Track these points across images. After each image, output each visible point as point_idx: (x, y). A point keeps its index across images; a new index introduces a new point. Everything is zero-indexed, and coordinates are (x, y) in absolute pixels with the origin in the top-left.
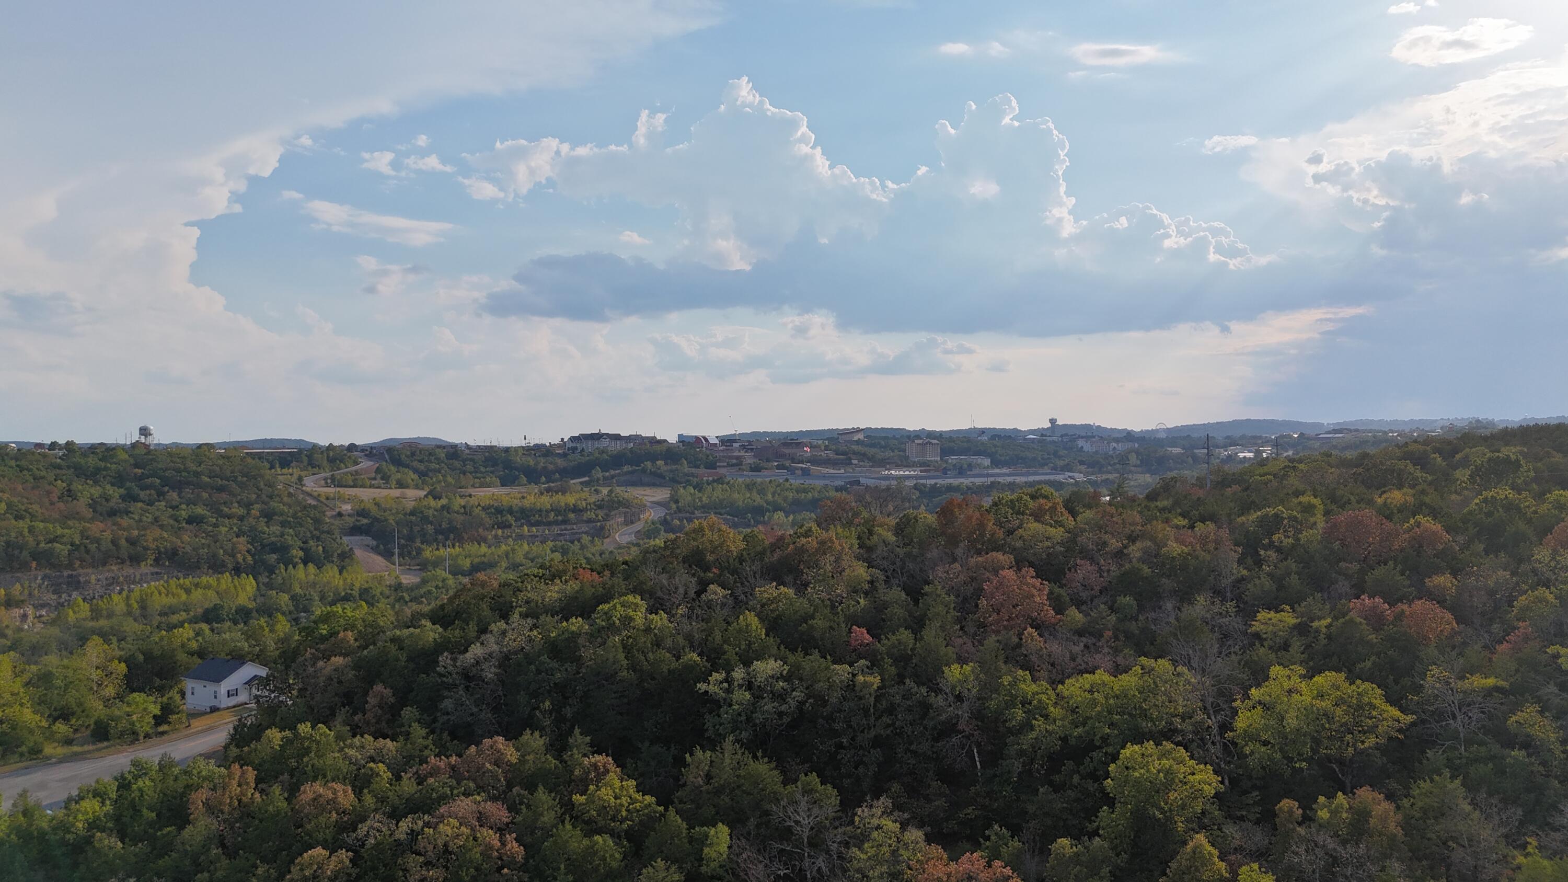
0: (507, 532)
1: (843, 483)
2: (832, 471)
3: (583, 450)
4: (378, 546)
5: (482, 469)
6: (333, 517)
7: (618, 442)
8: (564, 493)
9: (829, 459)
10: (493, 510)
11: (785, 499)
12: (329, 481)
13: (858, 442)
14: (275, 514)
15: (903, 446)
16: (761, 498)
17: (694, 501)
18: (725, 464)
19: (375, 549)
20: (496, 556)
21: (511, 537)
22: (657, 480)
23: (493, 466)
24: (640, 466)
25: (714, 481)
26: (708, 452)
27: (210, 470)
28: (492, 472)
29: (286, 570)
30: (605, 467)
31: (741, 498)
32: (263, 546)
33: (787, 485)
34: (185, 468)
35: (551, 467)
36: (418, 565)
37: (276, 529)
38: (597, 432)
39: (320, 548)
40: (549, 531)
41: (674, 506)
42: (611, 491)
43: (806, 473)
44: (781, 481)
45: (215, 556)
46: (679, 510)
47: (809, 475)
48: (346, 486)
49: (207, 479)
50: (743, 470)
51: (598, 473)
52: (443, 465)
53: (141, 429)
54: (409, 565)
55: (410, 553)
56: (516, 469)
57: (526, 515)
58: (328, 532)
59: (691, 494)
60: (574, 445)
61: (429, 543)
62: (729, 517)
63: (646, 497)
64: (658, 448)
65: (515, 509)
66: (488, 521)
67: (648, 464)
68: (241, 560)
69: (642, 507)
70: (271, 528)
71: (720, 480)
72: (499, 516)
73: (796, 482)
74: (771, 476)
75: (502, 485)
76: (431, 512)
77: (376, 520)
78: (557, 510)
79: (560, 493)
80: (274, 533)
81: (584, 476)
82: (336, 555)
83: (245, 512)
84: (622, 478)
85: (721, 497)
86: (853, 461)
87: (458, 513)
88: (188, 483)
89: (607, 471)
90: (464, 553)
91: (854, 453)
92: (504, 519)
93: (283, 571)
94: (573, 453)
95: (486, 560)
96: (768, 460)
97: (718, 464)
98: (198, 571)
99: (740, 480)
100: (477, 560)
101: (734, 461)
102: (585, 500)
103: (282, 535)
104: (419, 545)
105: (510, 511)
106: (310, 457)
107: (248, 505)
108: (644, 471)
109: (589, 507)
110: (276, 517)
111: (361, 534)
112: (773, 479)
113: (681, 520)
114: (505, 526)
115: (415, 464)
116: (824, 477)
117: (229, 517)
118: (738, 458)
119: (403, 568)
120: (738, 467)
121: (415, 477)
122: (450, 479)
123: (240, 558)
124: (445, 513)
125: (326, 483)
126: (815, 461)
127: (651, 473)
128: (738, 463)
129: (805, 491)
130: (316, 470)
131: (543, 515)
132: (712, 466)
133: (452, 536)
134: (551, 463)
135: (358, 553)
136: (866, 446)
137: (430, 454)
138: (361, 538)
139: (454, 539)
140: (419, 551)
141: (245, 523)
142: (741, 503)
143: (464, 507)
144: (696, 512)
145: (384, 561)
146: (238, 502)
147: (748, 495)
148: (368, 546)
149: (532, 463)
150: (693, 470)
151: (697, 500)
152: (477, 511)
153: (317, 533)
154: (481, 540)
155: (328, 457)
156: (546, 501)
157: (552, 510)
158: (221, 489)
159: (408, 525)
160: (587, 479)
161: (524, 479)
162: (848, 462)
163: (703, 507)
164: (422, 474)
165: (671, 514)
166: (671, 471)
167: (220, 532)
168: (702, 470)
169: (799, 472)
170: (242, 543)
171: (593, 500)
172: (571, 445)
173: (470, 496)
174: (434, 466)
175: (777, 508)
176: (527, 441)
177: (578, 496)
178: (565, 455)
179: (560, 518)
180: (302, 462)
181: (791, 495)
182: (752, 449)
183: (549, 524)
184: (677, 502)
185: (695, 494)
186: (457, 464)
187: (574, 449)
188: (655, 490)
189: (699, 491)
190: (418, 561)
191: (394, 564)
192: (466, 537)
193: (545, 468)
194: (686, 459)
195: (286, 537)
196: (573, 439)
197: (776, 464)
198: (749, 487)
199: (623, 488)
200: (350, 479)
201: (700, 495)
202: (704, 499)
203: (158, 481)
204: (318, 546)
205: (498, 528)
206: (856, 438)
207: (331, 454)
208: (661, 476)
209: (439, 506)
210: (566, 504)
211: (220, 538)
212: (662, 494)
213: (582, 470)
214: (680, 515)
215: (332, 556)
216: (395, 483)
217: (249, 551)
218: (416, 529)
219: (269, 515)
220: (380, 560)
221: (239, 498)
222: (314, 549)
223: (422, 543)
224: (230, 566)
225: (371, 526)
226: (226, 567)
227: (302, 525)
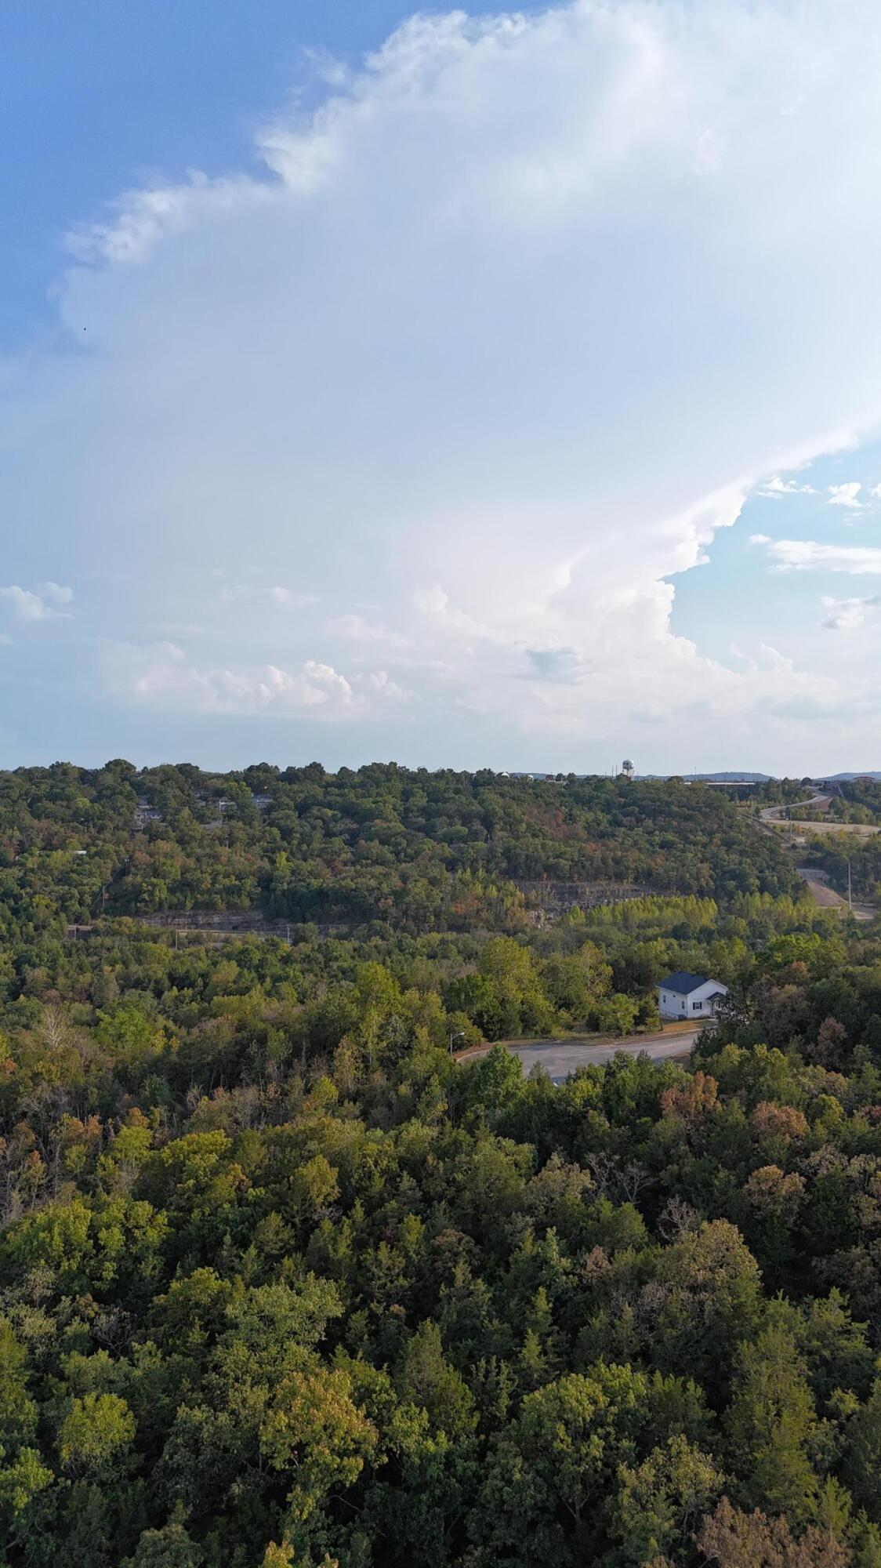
4: (831, 880)
6: (787, 849)
12: (783, 814)
14: (733, 843)
19: (828, 884)
27: (679, 801)
29: (744, 896)
32: (724, 873)
34: (658, 798)
36: (871, 902)
37: (734, 857)
39: (775, 878)
45: (682, 879)
48: (800, 820)
49: (675, 809)
53: (624, 763)
54: (863, 902)
55: (863, 889)
58: (782, 863)
68: (704, 884)
70: (730, 856)
77: (829, 854)
80: (732, 861)
82: (790, 886)
83: (708, 840)
88: (661, 812)
93: (740, 897)
98: (669, 891)
103: (740, 863)
104: (873, 882)
106: (766, 790)
107: (711, 834)
110: (733, 846)
111: (814, 867)
115: (869, 799)
117: (694, 844)
119: (855, 903)
121: (869, 812)
123: (703, 882)
125: (782, 816)
130: (772, 803)
135: (812, 885)
138: (816, 871)
140: (872, 888)
141: (708, 850)
145: (837, 895)
146: (702, 831)
148: (821, 879)
153: (772, 863)
155: (783, 790)
158: (688, 818)
159: (860, 861)
164: (876, 810)
167: (687, 857)
170: (705, 869)
180: (759, 794)
190: (870, 898)
191: (847, 899)
195: (744, 865)
200: (804, 812)
203: (637, 809)
204: (773, 876)
207: (787, 787)
211: (686, 862)
215: (786, 886)
216: (848, 818)
217: (711, 877)
218: (870, 865)
219: (728, 844)
220: (832, 894)
221: (703, 826)
222: (769, 878)
223: (876, 880)
224: (695, 889)
225: (824, 859)
226: (691, 889)
227: (758, 855)
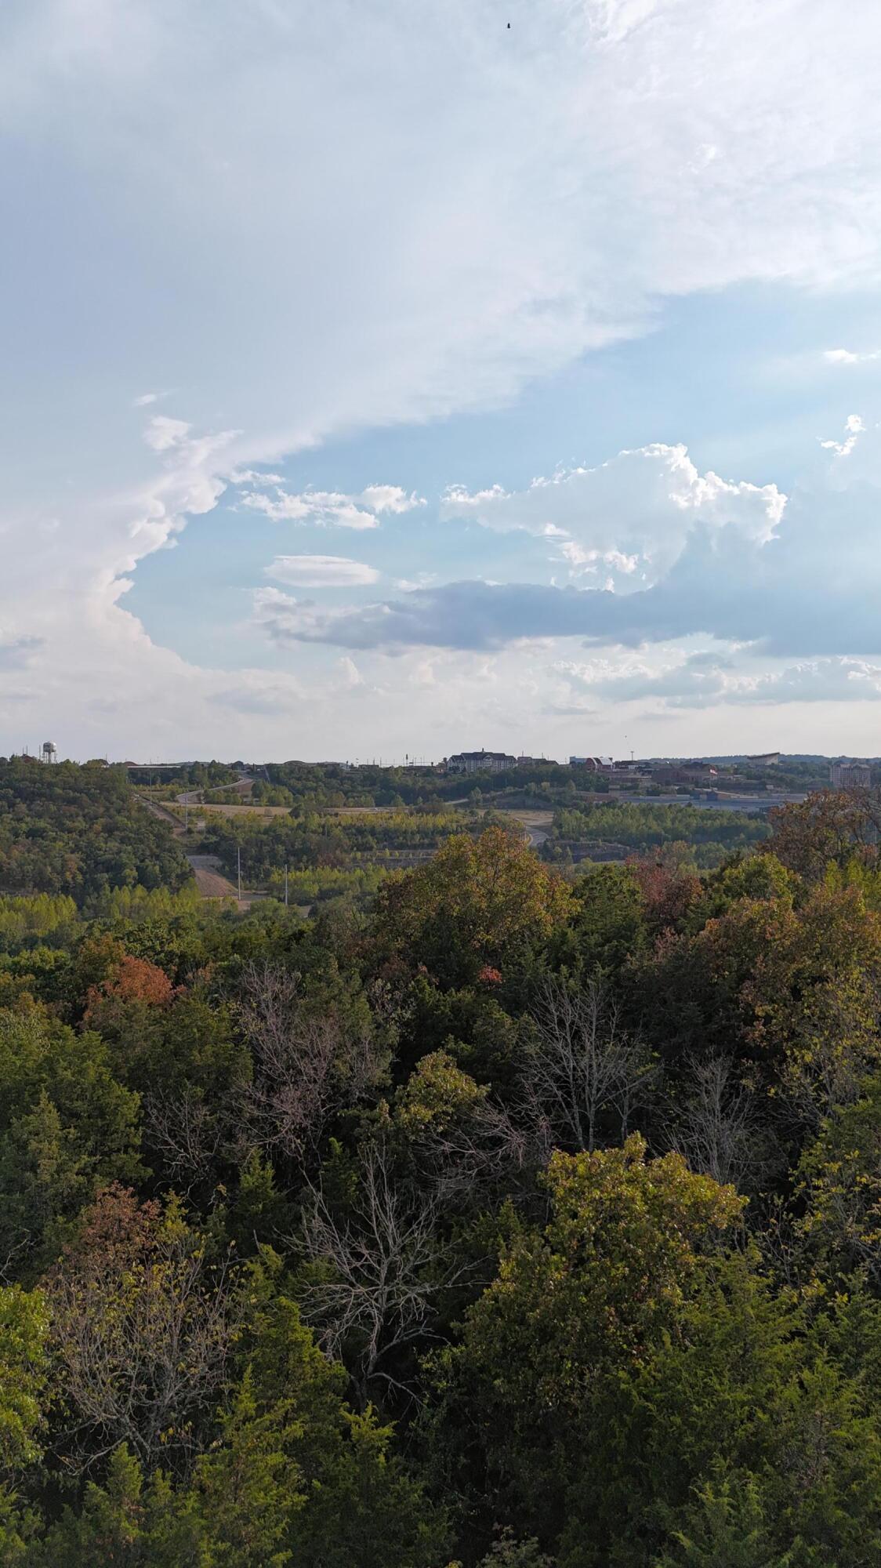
0: (367, 855)
1: (758, 810)
2: (743, 797)
3: (464, 770)
4: (223, 866)
5: (360, 788)
6: (182, 834)
7: (502, 763)
8: (435, 813)
9: (740, 784)
10: (354, 831)
11: (687, 827)
12: (202, 798)
13: (772, 766)
14: (117, 829)
15: (825, 772)
16: (658, 825)
17: (579, 826)
18: (618, 787)
19: (220, 871)
20: (348, 883)
21: (371, 860)
22: (541, 803)
23: (371, 785)
24: (523, 787)
25: (604, 805)
26: (600, 774)
27: (65, 782)
28: (369, 792)
29: (112, 891)
30: (485, 789)
31: (634, 825)
32: (97, 863)
33: (690, 810)
34: (41, 779)
35: (429, 787)
36: (265, 889)
37: (114, 845)
38: (481, 751)
39: (157, 868)
40: (413, 855)
41: (556, 832)
42: (488, 813)
43: (712, 797)
44: (683, 806)
45: (41, 873)
46: (562, 836)
47: (716, 800)
48: (218, 803)
49: (59, 791)
50: (639, 794)
51: (478, 794)
52: (320, 783)
53: (44, 746)
54: (256, 889)
55: (257, 877)
56: (394, 788)
57: (389, 837)
58: (169, 851)
59: (576, 818)
60: (455, 764)
61: (279, 866)
62: (619, 846)
63: (526, 821)
64: (544, 768)
65: (378, 829)
66: (346, 841)
67: (533, 785)
68: (69, 878)
69: (519, 831)
70: (109, 844)
71: (611, 804)
72: (360, 838)
73: (701, 808)
74: (672, 800)
75: (377, 805)
76: (284, 831)
77: (223, 838)
78: (422, 832)
79: (431, 814)
80: (111, 849)
81: (464, 798)
82: (174, 875)
83: (88, 826)
84: (504, 801)
85: (611, 822)
86: (768, 787)
87: (314, 832)
88: (41, 795)
89: (488, 792)
90: (313, 878)
91: (770, 777)
92: (364, 841)
93: (108, 892)
94: (455, 773)
95: (336, 887)
96: (668, 784)
97: (610, 787)
98: (23, 890)
99: (635, 804)
100: (326, 886)
101: (629, 784)
102: (457, 822)
103: (119, 852)
104: (268, 867)
105: (373, 832)
106: (191, 773)
107: (91, 819)
108: (527, 793)
109: (459, 830)
110: (116, 833)
111: (209, 853)
112: (673, 803)
113: (563, 847)
114: (365, 848)
115: (292, 781)
116: (734, 803)
117: (70, 831)
118: (633, 780)
119: (248, 892)
120: (632, 791)
121: (287, 793)
122: (322, 798)
123: (68, 876)
124: (300, 832)
125: (200, 800)
126: (723, 785)
127: (535, 795)
128: (633, 787)
129: (711, 817)
130: (194, 787)
131: (408, 838)
132: (603, 789)
133: (305, 858)
134: (429, 783)
135: (200, 873)
136: (782, 771)
137: (309, 772)
138: (209, 857)
139: (307, 862)
140: (268, 874)
141: (84, 838)
142: (634, 830)
143: (323, 827)
144: (581, 838)
145: (229, 884)
146: (84, 816)
147: (644, 821)
148: (213, 866)
149: (410, 783)
150: (583, 793)
151: (583, 826)
152: (337, 831)
153: (157, 851)
154: (336, 864)
155: (209, 773)
156: (413, 822)
157: (418, 832)
158: (71, 802)
159: (257, 845)
160: (466, 800)
161: (400, 799)
162: (762, 787)
163: (590, 833)
164: (297, 792)
165: (552, 840)
166: (559, 794)
167: (55, 848)
168: (592, 794)
169: (705, 797)
170: (74, 860)
171: (465, 822)
172: (453, 764)
173: (336, 815)
174: (310, 784)
175: (678, 837)
176: (410, 761)
177: (448, 817)
178: (445, 775)
179: (426, 841)
180: (183, 778)
181: (694, 822)
182: (650, 772)
183: (415, 847)
184: (560, 826)
185: (581, 818)
186: (334, 782)
187: (455, 769)
188: (537, 813)
189: (587, 816)
190: (266, 885)
191: (237, 887)
192: (320, 859)
193: (423, 788)
194: (574, 781)
195: (122, 854)
196: (454, 758)
197: (677, 788)
198: (645, 812)
199: (504, 811)
200: (223, 797)
201: (587, 819)
202: (591, 824)
203: (12, 792)
204: (155, 865)
205: (358, 850)
206: (769, 762)
207: (213, 770)
208: (547, 799)
209: (295, 825)
210: (434, 825)
211: (52, 854)
212: (544, 818)
213: (460, 791)
214: (563, 842)
215: (169, 877)
216: (266, 800)
217: (80, 869)
218: (266, 849)
219: (110, 830)
220: (224, 883)
221: (86, 810)
222: (150, 868)
223: (271, 865)
224: (58, 885)
225: (217, 843)
226: (52, 886)
227: (142, 841)
